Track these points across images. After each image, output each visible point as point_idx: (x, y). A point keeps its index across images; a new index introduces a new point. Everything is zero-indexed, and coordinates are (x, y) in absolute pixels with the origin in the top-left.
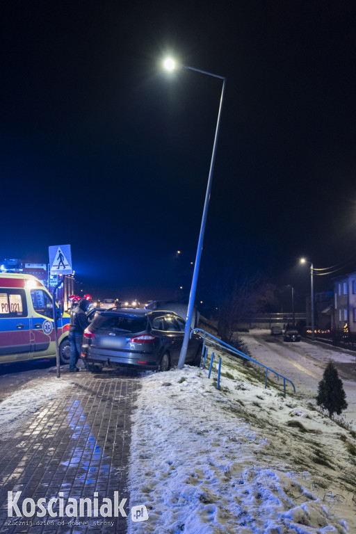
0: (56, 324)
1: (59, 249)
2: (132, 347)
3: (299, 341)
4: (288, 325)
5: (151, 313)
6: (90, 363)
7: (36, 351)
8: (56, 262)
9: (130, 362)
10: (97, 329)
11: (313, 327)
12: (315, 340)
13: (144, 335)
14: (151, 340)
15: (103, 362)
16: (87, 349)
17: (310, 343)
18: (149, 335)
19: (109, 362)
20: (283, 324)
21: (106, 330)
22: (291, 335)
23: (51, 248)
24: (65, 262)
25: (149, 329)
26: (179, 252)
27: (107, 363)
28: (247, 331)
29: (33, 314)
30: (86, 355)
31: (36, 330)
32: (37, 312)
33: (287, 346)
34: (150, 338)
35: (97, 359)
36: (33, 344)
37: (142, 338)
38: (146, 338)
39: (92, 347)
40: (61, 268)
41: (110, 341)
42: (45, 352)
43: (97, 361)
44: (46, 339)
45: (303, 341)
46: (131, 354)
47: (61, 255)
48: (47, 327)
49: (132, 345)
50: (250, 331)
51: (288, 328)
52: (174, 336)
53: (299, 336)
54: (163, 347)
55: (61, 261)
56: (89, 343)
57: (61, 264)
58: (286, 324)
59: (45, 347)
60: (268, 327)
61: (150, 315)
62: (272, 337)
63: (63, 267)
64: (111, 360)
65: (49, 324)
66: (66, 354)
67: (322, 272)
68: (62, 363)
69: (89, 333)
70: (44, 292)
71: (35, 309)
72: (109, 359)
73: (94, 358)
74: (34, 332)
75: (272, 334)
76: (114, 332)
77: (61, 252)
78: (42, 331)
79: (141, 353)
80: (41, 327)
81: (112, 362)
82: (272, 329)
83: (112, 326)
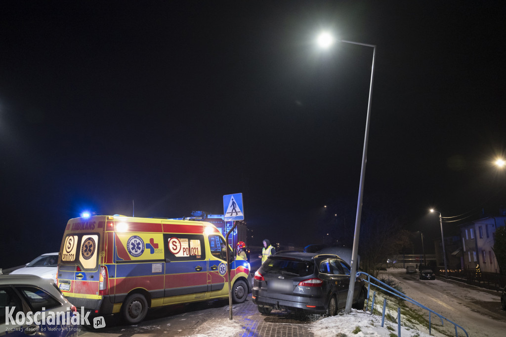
0: (230, 266)
1: (232, 197)
2: (301, 291)
3: (434, 279)
4: (421, 265)
5: (317, 256)
6: (261, 306)
7: (212, 291)
8: (230, 209)
9: (299, 306)
10: (266, 272)
11: (445, 266)
12: (450, 278)
13: (312, 279)
14: (319, 284)
15: (272, 305)
16: (257, 291)
17: (445, 281)
18: (317, 278)
19: (278, 306)
20: (415, 264)
21: (276, 273)
22: (426, 274)
23: (225, 197)
24: (238, 209)
25: (317, 273)
26: (325, 206)
27: (276, 306)
28: (384, 269)
29: (210, 257)
30: (257, 298)
31: (212, 271)
32: (213, 255)
33: (424, 283)
34: (318, 282)
35: (267, 302)
36: (209, 285)
37: (309, 282)
38: (314, 282)
39: (262, 289)
40: (234, 215)
41: (280, 285)
42: (220, 292)
43: (267, 304)
44: (221, 280)
45: (438, 279)
46: (299, 298)
47: (233, 203)
48: (223, 269)
49: (301, 289)
50: (387, 269)
51: (421, 268)
52: (339, 279)
53: (434, 275)
54: (330, 291)
55: (234, 208)
56: (260, 285)
57: (234, 211)
58: (419, 264)
59: (220, 288)
60: (403, 266)
61: (316, 259)
62: (408, 276)
63: (235, 214)
64: (280, 304)
65: (224, 266)
66: (239, 294)
67: (451, 219)
68: (234, 302)
69: (259, 276)
70: (220, 237)
71: (212, 252)
72: (278, 302)
73: (264, 301)
74: (210, 273)
75: (407, 273)
76: (282, 276)
77: (234, 200)
78: (217, 272)
79: (310, 297)
80: (217, 269)
81: (281, 306)
82: (407, 268)
83: (281, 269)
